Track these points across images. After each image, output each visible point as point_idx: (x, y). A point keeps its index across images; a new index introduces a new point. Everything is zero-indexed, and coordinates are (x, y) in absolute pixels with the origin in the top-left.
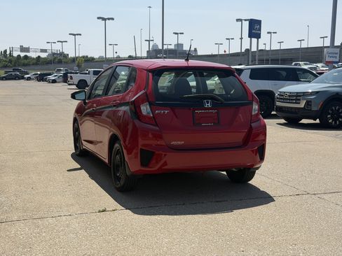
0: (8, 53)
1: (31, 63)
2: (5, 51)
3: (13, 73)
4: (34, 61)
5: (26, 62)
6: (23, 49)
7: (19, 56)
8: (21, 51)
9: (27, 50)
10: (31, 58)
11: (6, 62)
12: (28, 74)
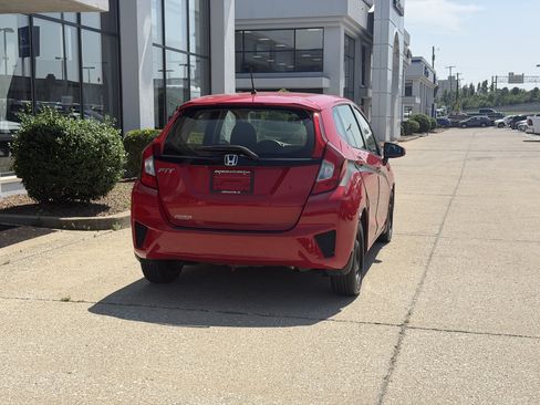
0: (489, 85)
1: (523, 100)
2: (486, 83)
3: (478, 117)
4: (528, 97)
5: (515, 98)
6: (513, 78)
7: (505, 89)
8: (510, 82)
9: (520, 79)
10: (524, 92)
11: (484, 99)
12: (502, 117)
